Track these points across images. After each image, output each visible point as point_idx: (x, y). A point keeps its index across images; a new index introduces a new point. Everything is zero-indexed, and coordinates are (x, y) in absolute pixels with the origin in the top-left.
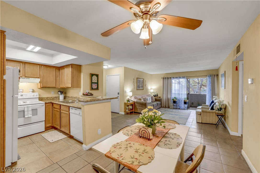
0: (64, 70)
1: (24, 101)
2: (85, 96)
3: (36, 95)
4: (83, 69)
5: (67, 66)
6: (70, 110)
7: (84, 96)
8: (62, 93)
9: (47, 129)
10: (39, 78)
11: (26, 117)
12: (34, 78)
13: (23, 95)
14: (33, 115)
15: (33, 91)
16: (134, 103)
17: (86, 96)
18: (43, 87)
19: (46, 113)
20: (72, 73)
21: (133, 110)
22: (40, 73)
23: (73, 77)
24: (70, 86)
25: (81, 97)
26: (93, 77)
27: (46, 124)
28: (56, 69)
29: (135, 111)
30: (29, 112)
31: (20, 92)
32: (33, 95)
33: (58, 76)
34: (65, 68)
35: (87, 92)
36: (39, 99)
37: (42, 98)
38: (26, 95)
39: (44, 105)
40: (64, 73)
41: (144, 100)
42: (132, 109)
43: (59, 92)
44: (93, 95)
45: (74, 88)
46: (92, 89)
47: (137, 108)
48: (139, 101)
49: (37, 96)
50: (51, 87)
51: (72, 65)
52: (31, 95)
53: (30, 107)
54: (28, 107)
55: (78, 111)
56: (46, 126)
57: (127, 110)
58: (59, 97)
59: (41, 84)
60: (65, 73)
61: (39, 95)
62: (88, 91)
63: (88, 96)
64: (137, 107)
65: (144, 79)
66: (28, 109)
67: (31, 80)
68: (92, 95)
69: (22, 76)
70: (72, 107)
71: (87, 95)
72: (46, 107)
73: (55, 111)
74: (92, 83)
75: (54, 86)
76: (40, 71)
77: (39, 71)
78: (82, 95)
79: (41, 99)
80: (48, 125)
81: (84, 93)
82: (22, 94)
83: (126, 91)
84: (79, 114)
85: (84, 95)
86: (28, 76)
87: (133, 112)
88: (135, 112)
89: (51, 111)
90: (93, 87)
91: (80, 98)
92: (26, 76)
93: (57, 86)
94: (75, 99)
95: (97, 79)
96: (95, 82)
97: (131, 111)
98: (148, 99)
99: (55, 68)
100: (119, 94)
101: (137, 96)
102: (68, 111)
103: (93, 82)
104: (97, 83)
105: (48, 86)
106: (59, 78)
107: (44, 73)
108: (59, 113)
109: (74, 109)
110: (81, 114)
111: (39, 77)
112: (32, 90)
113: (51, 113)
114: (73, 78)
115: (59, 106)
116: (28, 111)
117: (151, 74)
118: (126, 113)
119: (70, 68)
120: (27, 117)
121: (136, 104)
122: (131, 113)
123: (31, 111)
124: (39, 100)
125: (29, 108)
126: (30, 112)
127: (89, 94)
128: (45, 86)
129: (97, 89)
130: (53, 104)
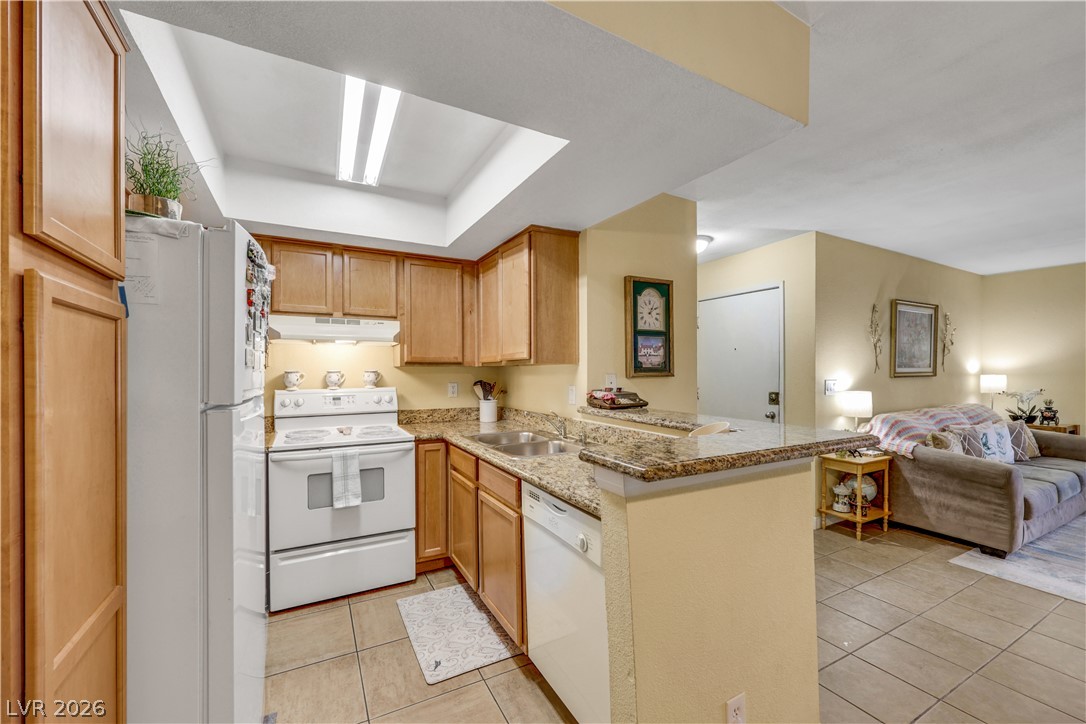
0: (494, 269)
1: (344, 424)
2: (603, 412)
3: (388, 397)
4: (589, 254)
5: (509, 245)
6: (526, 500)
7: (596, 410)
8: (488, 389)
9: (426, 568)
10: (395, 318)
11: (338, 505)
12: (377, 321)
13: (339, 399)
14: (367, 497)
15: (379, 382)
16: (891, 462)
17: (611, 413)
18: (410, 360)
19: (422, 489)
20: (535, 277)
21: (881, 507)
22: (401, 297)
23: (537, 303)
24: (522, 352)
25: (578, 417)
26: (641, 300)
27: (421, 546)
28: (463, 273)
29: (899, 518)
30: (350, 482)
31: (332, 382)
32: (376, 398)
33: (472, 305)
34: (500, 261)
35: (611, 390)
36: (402, 417)
37: (412, 412)
38: (351, 399)
39: (411, 450)
40: (497, 287)
41: (964, 449)
42: (877, 503)
43: (475, 384)
44: (646, 404)
45: (544, 363)
46: (638, 369)
47: (914, 498)
48: (930, 452)
49: (390, 401)
50: (443, 361)
51: (533, 236)
52: (368, 397)
53: (353, 457)
54: (344, 458)
55: (572, 527)
56: (421, 555)
57: (837, 507)
58: (478, 410)
59: (405, 346)
60: (500, 283)
61: (400, 398)
62: (617, 379)
63: (619, 414)
64: (918, 492)
65: (936, 308)
66: (345, 467)
67: (368, 326)
68: (639, 405)
69: (330, 311)
70: (536, 486)
71: (614, 406)
72: (421, 458)
73: (457, 486)
74: (637, 333)
75: (454, 354)
76: (401, 286)
77: (394, 284)
78: (585, 404)
79: (406, 418)
80: (431, 552)
81: (599, 395)
82: (339, 392)
83: (830, 384)
84: (585, 546)
85: (594, 406)
86: (352, 312)
87: (880, 521)
88: (893, 525)
89: (441, 483)
90: (640, 359)
91: (571, 421)
92: (347, 311)
93: (468, 359)
94: (550, 428)
95: (661, 310)
96: (653, 328)
97: (873, 515)
98: (992, 441)
99: (460, 266)
100: (781, 399)
101: (908, 419)
102: (515, 503)
103: (641, 326)
104: (666, 335)
105: (433, 355)
106: (475, 314)
107: (413, 295)
108: (471, 500)
109: (548, 503)
110: (595, 554)
111: (394, 314)
112: (372, 377)
113: (441, 492)
114: (537, 308)
115: (474, 465)
116: (345, 477)
117: (983, 277)
118: (829, 523)
119: (521, 250)
120: (341, 506)
121: (907, 472)
122: (873, 528)
123: (359, 480)
124: (400, 422)
125: (349, 462)
126: (355, 485)
127: (624, 401)
128: (418, 355)
129: (665, 369)
130: (447, 444)
